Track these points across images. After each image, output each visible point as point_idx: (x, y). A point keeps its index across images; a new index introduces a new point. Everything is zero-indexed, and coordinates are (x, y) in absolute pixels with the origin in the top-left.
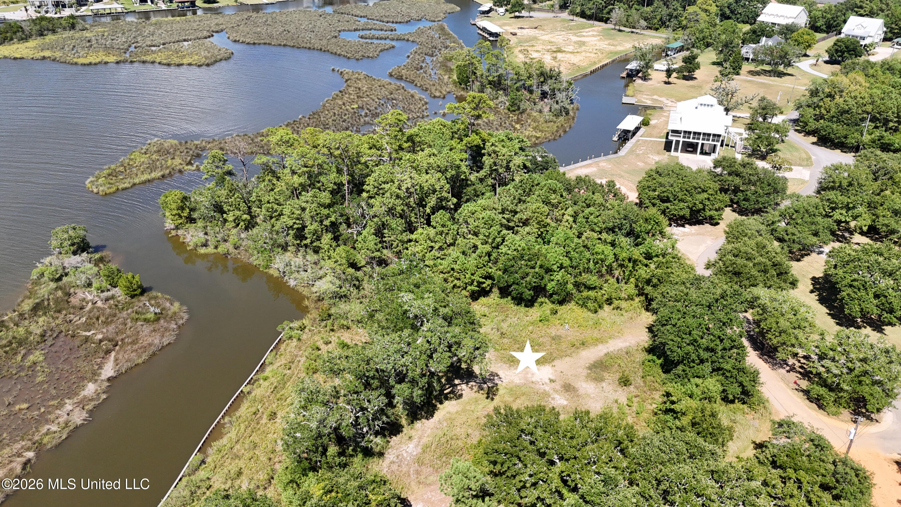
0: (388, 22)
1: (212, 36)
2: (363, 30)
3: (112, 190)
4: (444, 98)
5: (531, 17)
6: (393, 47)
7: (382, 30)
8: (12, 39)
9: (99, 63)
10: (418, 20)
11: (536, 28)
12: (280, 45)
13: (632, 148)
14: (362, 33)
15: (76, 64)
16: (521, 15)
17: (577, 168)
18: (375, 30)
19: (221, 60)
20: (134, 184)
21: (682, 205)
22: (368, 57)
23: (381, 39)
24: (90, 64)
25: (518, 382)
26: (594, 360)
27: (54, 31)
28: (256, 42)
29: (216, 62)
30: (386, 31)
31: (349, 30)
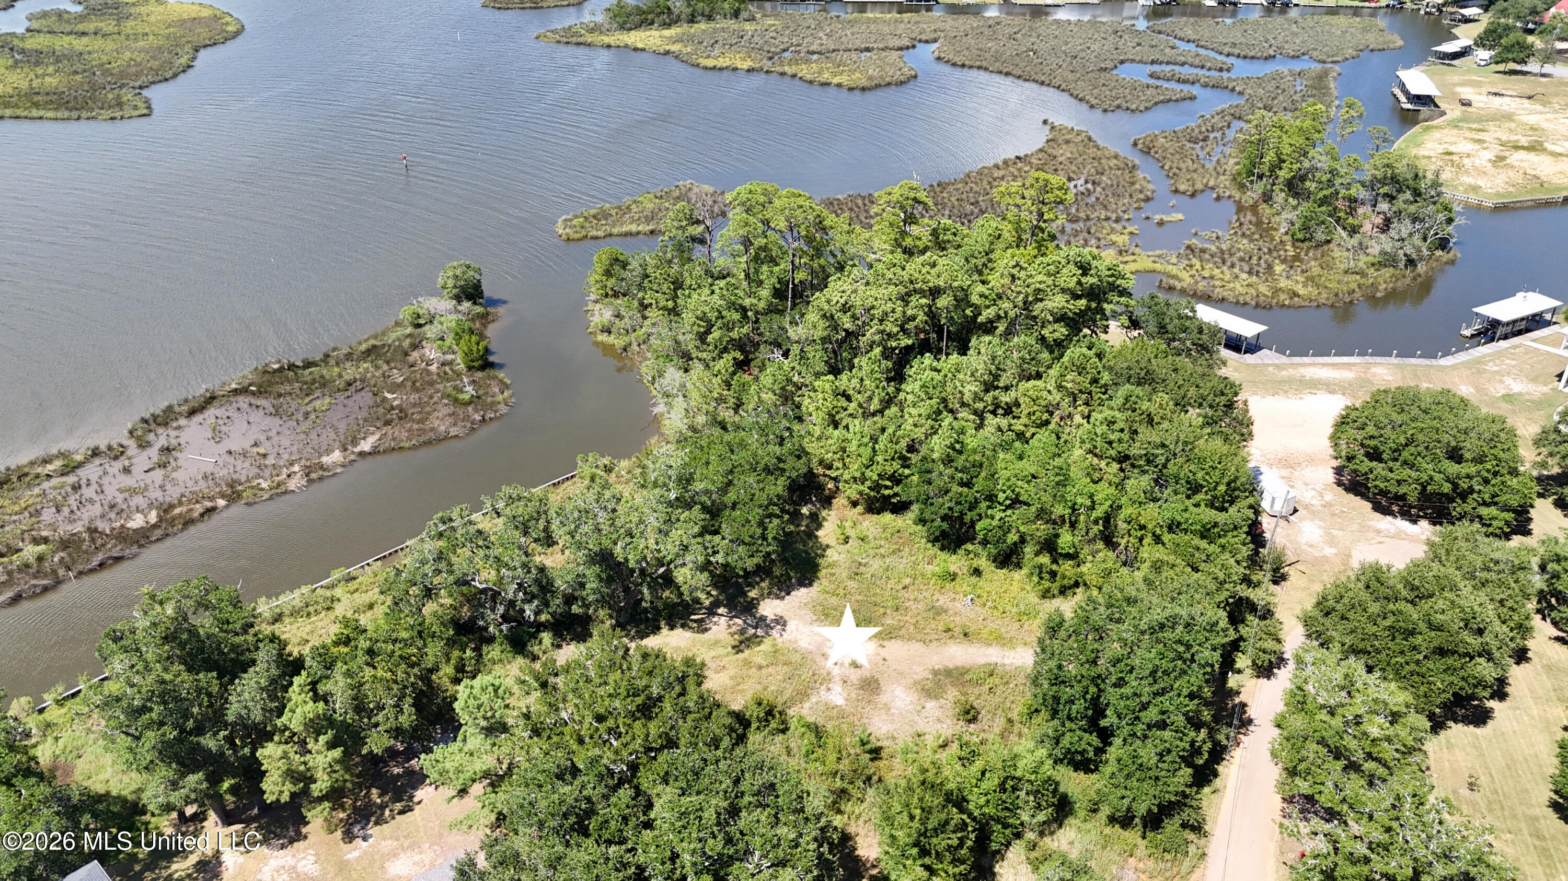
0: (1228, 55)
1: (914, 47)
2: (1168, 63)
3: (577, 236)
4: (1193, 195)
5: (1543, 75)
6: (1192, 98)
7: (1203, 67)
8: (652, 23)
9: (727, 68)
10: (1293, 57)
11: (1530, 98)
12: (1001, 72)
13: (1484, 356)
14: (1156, 68)
15: (698, 65)
16: (1525, 68)
17: (1314, 364)
18: (1191, 66)
19: (889, 84)
20: (611, 235)
21: (1407, 472)
22: (1128, 109)
23: (1185, 82)
24: (714, 68)
25: (803, 645)
26: (959, 664)
27: (710, 18)
28: (967, 63)
29: (878, 86)
30: (1209, 69)
31: (1141, 62)
